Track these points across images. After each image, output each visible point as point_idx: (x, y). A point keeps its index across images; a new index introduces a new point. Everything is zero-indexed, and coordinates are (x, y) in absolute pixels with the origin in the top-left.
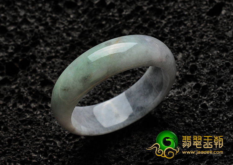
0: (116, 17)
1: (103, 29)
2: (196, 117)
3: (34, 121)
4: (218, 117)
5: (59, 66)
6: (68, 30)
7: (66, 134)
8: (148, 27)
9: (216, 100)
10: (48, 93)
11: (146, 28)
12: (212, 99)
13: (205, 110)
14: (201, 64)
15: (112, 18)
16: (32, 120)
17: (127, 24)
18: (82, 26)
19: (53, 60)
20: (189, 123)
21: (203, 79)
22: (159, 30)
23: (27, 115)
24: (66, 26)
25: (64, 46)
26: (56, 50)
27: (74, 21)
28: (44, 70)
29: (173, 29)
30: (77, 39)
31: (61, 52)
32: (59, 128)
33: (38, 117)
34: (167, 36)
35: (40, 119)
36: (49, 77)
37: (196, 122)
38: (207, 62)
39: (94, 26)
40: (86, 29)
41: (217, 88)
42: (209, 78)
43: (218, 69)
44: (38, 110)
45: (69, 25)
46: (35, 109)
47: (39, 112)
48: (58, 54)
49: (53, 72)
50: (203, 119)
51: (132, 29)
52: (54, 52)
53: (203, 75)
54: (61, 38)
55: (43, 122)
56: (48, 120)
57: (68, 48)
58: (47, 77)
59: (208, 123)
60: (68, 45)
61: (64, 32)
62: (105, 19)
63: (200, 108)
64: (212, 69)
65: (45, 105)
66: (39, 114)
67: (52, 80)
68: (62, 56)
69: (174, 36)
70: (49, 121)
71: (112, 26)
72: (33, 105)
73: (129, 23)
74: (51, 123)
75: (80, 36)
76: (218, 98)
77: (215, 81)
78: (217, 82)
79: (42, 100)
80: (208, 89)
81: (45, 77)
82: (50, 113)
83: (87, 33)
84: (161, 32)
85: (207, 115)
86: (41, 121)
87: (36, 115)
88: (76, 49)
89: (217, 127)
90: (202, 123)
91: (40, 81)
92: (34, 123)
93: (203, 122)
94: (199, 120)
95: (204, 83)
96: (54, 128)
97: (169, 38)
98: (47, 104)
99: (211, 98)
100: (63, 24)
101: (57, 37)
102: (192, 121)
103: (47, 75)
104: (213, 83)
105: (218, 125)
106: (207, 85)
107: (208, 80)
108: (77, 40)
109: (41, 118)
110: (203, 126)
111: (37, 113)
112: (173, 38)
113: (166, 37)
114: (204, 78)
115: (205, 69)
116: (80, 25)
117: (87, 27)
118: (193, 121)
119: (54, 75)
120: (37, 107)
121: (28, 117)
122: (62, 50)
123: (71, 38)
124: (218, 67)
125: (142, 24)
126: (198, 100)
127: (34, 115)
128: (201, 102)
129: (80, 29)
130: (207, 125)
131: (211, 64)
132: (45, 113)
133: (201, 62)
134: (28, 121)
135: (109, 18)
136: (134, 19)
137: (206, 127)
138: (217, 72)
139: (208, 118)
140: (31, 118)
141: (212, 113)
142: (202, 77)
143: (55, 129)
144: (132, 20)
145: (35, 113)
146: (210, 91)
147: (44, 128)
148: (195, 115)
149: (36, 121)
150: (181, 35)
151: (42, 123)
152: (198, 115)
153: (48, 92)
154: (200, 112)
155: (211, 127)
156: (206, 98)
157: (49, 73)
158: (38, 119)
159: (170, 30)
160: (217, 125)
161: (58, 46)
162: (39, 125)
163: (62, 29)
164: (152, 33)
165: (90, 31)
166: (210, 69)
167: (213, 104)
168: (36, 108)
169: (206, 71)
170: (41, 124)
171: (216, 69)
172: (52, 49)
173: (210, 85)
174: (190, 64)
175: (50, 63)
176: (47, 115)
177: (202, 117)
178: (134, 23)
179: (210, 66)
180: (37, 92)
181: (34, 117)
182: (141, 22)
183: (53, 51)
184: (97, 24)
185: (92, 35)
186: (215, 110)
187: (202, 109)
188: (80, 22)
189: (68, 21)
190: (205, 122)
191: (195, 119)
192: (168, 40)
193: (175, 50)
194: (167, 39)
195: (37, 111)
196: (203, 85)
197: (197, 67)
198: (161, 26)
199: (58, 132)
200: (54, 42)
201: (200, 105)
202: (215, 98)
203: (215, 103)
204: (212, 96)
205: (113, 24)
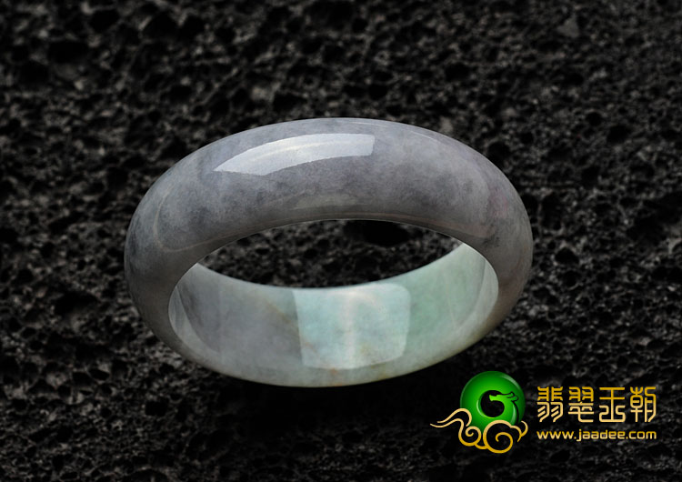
0: (219, 55)
1: (192, 100)
2: (553, 293)
3: (76, 427)
4: (617, 279)
5: (94, 242)
6: (85, 130)
7: (186, 438)
8: (324, 65)
9: (594, 230)
10: (86, 332)
11: (318, 67)
12: (582, 231)
13: (573, 267)
14: (517, 135)
15: (206, 62)
16: (67, 424)
17: (258, 71)
18: (125, 108)
19: (72, 228)
20: (540, 316)
21: (537, 178)
22: (361, 64)
23: (47, 413)
24: (74, 117)
25: (91, 181)
26: (69, 197)
27: (97, 98)
28: (54, 266)
29: (400, 54)
30: (121, 149)
31: (88, 198)
32: (158, 429)
33: (81, 411)
34: (389, 76)
35: (91, 417)
36: (77, 285)
37: (557, 309)
38: (533, 127)
39: (163, 97)
40: (138, 112)
41: (587, 195)
42: (554, 172)
43: (571, 138)
44: (76, 392)
45: (84, 111)
46: (64, 390)
47: (80, 398)
48: (80, 209)
49: (82, 265)
50: (574, 294)
51: (280, 80)
52: (67, 206)
53: (532, 167)
54: (73, 159)
55: (101, 421)
56: (117, 412)
57: (105, 182)
58: (70, 285)
59: (594, 303)
60: (102, 174)
61: (75, 139)
62: (189, 71)
63: (555, 264)
64: (552, 143)
65: (91, 371)
66: (84, 403)
67: (88, 291)
68: (94, 210)
69: (410, 72)
70: (118, 414)
71: (217, 86)
72: (55, 380)
73: (263, 65)
74: (130, 421)
75: (128, 140)
76: (599, 224)
77: (573, 176)
78: (579, 178)
79: (74, 357)
80: (563, 205)
81: (64, 287)
82: (114, 391)
83: (147, 124)
84: (367, 71)
85: (584, 281)
86: (95, 421)
87: (75, 406)
88: (130, 181)
89: (624, 307)
90: (577, 306)
91: (53, 302)
92: (76, 432)
93: (578, 303)
94: (564, 302)
95: (543, 189)
96: (143, 432)
97: (398, 82)
98: (96, 365)
99: (577, 228)
100: (63, 114)
101: (61, 157)
102: (546, 308)
103: (68, 278)
104: (568, 182)
105: (626, 300)
106: (553, 194)
107: (553, 178)
108: (124, 154)
109: (92, 412)
110: (583, 314)
111: (75, 400)
112: (408, 78)
113: (389, 82)
114: (539, 175)
115: (533, 148)
116: (118, 105)
117: (140, 105)
118: (550, 309)
119: (89, 274)
120: (68, 382)
121: (52, 418)
122: (86, 192)
123: (102, 152)
124: (568, 133)
125: (303, 60)
126: (542, 242)
127: (69, 408)
128: (552, 246)
129: (123, 118)
130: (592, 311)
131: (547, 129)
132: (101, 395)
133: (515, 129)
134: (54, 430)
135: (198, 63)
136: (274, 51)
137: (593, 316)
138: (570, 149)
139: (588, 288)
140: (63, 421)
141: (595, 272)
142: (533, 173)
143: (146, 434)
144: (269, 55)
145: (70, 401)
146: (569, 210)
147: (111, 438)
148: (547, 291)
149: (81, 425)
150: (429, 66)
151: (101, 427)
152: (556, 288)
153: (84, 329)
154: (559, 276)
155: (607, 313)
156: (561, 232)
157: (72, 273)
158: (83, 417)
159: (392, 58)
160: (623, 302)
161: (71, 184)
162: (93, 433)
163: (68, 129)
164: (342, 78)
165: (155, 117)
166: (548, 145)
167: (591, 245)
168: (68, 385)
169: (537, 153)
170: (99, 431)
171: (565, 140)
172: (58, 196)
173: (563, 191)
174: (483, 144)
175: (65, 242)
176: (108, 400)
177: (572, 288)
178: (279, 60)
179: (544, 135)
180: (54, 336)
181: (70, 414)
182: (298, 55)
183: (60, 202)
184: (168, 89)
185: (163, 126)
186: (602, 262)
187: (563, 266)
188: (114, 98)
189: (77, 103)
190: (584, 303)
191: (552, 301)
192: (397, 87)
193: (428, 112)
194: (392, 86)
195: (72, 393)
196: (543, 196)
197: (507, 148)
198: (364, 52)
199: (158, 440)
200: (56, 173)
201: (553, 257)
202: (591, 227)
203: (595, 240)
204: (580, 220)
205: (218, 80)
